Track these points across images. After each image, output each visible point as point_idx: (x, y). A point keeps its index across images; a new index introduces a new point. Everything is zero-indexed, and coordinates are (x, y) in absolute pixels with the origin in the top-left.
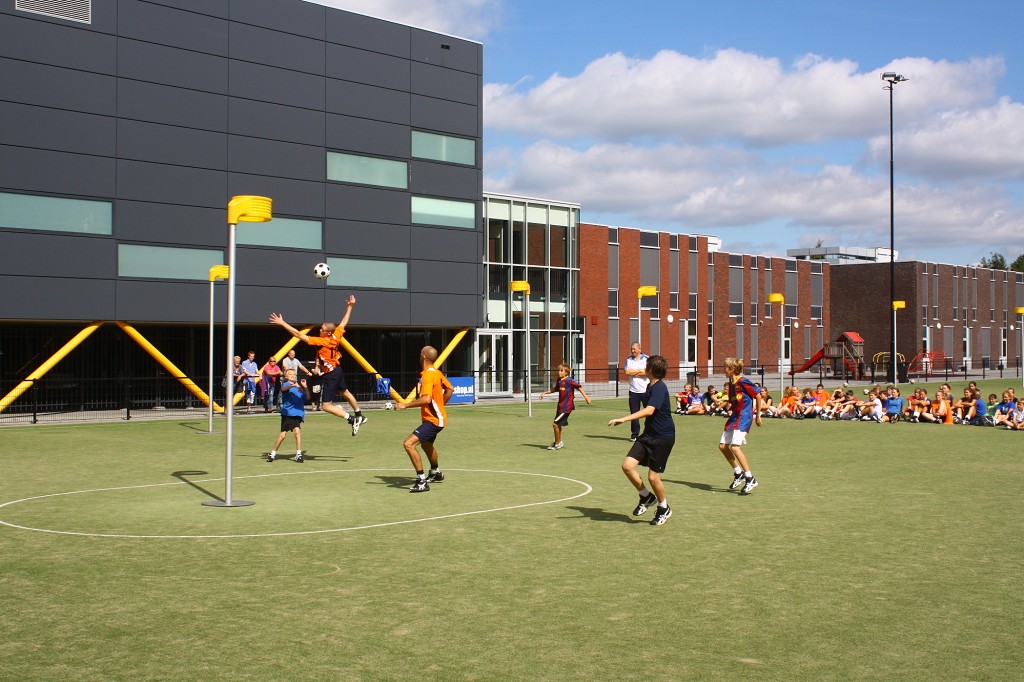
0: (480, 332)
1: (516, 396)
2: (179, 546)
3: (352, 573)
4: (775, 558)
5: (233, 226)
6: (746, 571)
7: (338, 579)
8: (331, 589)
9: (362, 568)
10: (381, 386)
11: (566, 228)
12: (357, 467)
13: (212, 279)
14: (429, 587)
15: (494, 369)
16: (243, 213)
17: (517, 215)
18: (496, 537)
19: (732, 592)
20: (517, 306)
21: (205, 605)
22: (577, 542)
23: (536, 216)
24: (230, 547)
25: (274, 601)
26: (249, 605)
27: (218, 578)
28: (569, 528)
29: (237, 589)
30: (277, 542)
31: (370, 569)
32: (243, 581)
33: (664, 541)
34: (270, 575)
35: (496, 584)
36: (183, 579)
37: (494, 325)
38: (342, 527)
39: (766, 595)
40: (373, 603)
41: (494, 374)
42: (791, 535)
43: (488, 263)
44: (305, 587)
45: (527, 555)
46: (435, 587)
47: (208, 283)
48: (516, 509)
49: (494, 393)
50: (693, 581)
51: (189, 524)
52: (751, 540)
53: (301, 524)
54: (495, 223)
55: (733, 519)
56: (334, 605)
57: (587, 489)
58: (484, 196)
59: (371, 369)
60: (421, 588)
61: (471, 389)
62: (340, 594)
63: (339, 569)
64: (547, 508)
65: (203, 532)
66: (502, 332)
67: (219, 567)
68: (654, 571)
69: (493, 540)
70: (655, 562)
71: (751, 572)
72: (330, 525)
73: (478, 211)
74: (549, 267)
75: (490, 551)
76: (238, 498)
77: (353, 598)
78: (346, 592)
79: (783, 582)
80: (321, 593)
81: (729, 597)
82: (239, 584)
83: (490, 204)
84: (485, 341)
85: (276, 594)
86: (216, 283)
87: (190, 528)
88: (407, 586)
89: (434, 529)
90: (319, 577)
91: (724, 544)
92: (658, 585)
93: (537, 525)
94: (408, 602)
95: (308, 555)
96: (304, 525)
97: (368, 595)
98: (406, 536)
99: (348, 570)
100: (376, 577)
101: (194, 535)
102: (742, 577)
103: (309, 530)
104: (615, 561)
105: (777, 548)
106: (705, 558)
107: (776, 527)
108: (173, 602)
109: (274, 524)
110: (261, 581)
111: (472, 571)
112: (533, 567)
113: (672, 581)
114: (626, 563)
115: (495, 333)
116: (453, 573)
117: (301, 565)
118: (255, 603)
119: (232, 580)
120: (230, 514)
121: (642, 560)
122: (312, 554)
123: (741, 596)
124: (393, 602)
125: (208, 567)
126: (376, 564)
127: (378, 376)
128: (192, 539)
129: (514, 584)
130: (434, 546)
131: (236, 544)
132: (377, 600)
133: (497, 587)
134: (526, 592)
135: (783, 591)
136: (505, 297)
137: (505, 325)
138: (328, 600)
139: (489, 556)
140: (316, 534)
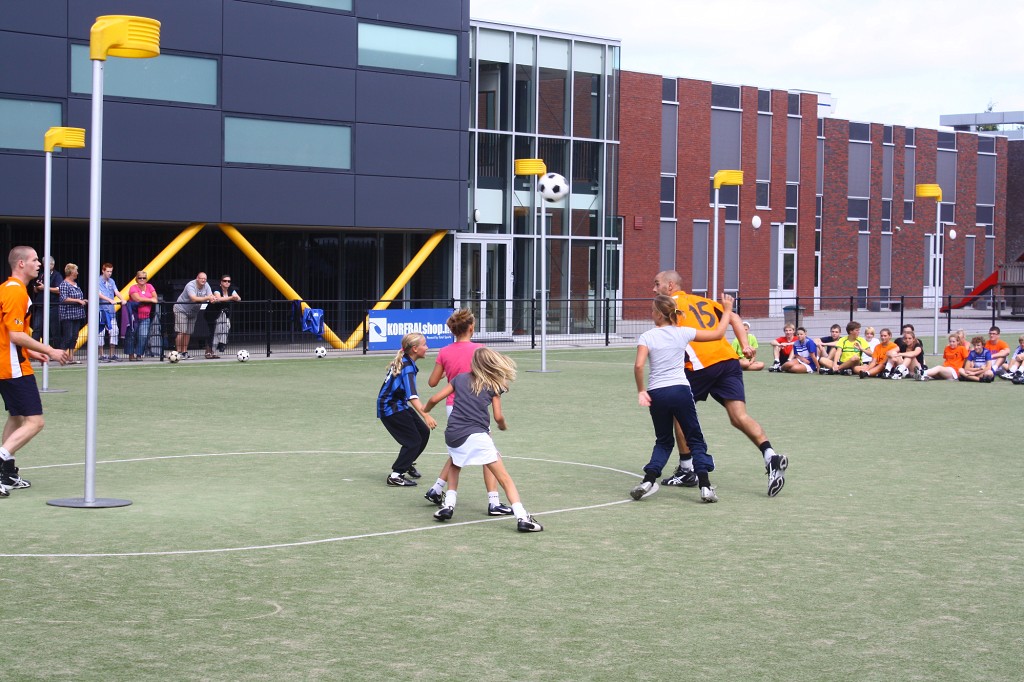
0: (461, 238)
1: (517, 339)
2: (20, 570)
3: (300, 614)
4: (964, 602)
5: (97, 64)
6: (923, 621)
7: (281, 626)
8: (272, 639)
9: (316, 607)
10: (308, 322)
11: (599, 76)
12: (285, 448)
13: (49, 147)
14: (425, 638)
15: (484, 296)
16: (114, 42)
17: (523, 55)
18: (520, 560)
19: (905, 653)
20: (520, 199)
21: (75, 665)
22: (648, 569)
23: (552, 58)
24: (101, 572)
25: (183, 657)
26: (145, 665)
27: (89, 622)
29: (122, 639)
30: (176, 565)
31: (328, 608)
32: (129, 625)
33: (784, 570)
34: (172, 616)
35: (531, 634)
36: (34, 623)
37: (485, 228)
38: (275, 542)
39: (961, 660)
40: (342, 663)
41: (483, 305)
42: (983, 564)
43: (477, 130)
44: (230, 636)
45: (572, 591)
46: (435, 638)
47: (42, 155)
49: (483, 334)
50: (841, 635)
51: (33, 535)
52: (922, 571)
53: (211, 537)
54: (487, 67)
55: (888, 538)
56: (281, 666)
58: (472, 24)
59: (293, 294)
60: (414, 640)
62: (287, 648)
63: (279, 608)
64: (593, 515)
65: (56, 549)
66: (497, 238)
67: (88, 605)
68: (776, 618)
69: (516, 565)
70: (774, 603)
71: (929, 622)
72: (256, 538)
73: (462, 48)
74: (572, 138)
75: (514, 582)
76: (107, 494)
77: (309, 655)
78: (294, 644)
79: (986, 638)
80: (257, 646)
81: (902, 663)
82: (125, 631)
83: (482, 38)
84: (471, 252)
85: (185, 648)
86: (55, 155)
87: (34, 541)
88: (390, 637)
89: (419, 546)
90: (249, 621)
91: (880, 577)
92: (785, 640)
93: (582, 542)
94: (396, 661)
95: (228, 586)
96: (214, 538)
97: (331, 650)
98: (377, 557)
99: (293, 610)
100: (340, 622)
101: (41, 552)
102: (917, 630)
103: (222, 546)
104: (712, 601)
105: (965, 585)
106: (853, 599)
107: (959, 552)
108: (23, 660)
109: (167, 536)
110: (159, 626)
111: (489, 614)
112: (585, 608)
113: (808, 634)
114: (731, 605)
115: (485, 240)
116: (460, 616)
117: (218, 602)
118: (154, 661)
119: (112, 625)
120: (94, 520)
121: (754, 600)
122: (234, 584)
123: (920, 659)
124: (373, 661)
125: (71, 603)
126: (336, 601)
127: (305, 306)
128: (40, 559)
129: (559, 635)
130: (424, 574)
131: (111, 567)
132: (347, 659)
133: (532, 639)
134: (580, 648)
135: (985, 654)
136: (502, 185)
137: (502, 229)
138: (268, 657)
139: (512, 591)
140: (235, 553)
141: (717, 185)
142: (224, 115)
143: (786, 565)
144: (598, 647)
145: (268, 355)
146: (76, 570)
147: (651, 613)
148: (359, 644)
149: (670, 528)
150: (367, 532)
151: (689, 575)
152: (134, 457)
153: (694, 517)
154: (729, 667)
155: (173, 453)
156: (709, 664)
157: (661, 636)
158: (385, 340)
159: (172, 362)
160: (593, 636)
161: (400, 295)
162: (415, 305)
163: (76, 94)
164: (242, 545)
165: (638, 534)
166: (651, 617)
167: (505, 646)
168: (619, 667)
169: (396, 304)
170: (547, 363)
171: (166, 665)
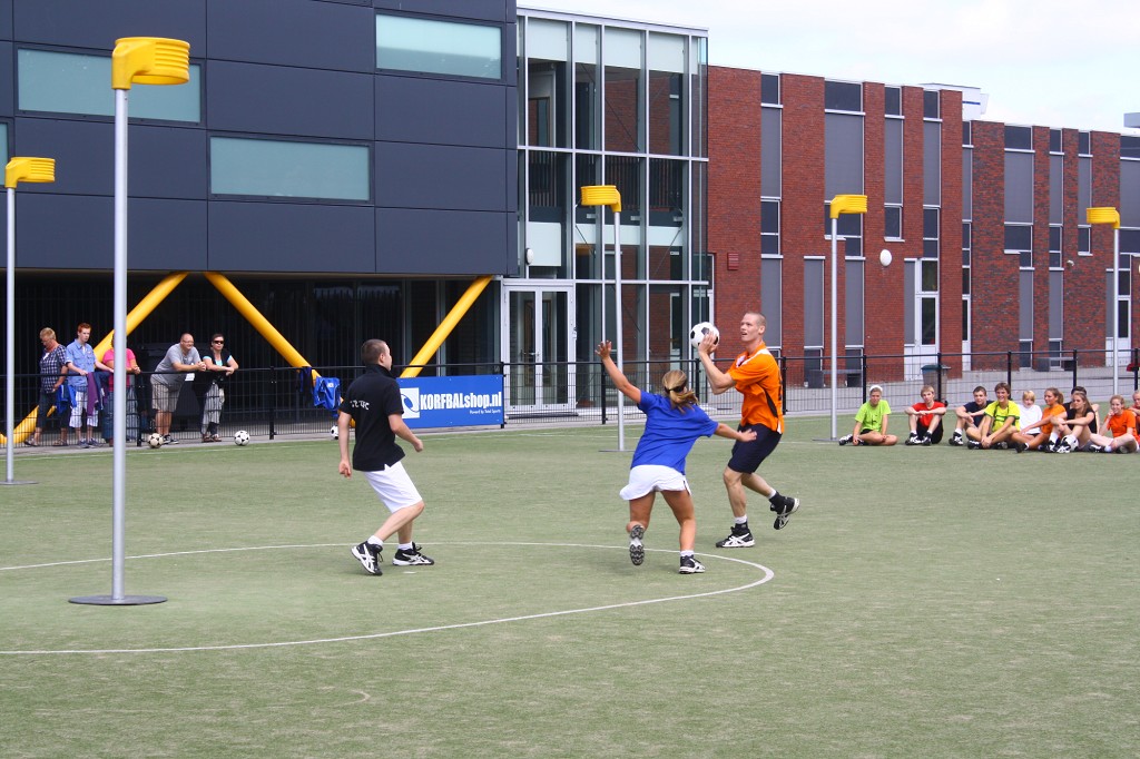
0: (510, 285)
1: (581, 412)
2: (68, 666)
3: (391, 700)
4: (1118, 680)
5: (121, 95)
6: (1070, 698)
7: (374, 712)
8: (369, 723)
9: (406, 694)
10: (321, 394)
11: (681, 75)
12: (325, 540)
13: (11, 183)
14: (532, 720)
15: (539, 359)
16: (139, 68)
17: (584, 51)
18: (623, 648)
19: (1048, 726)
20: (584, 233)
21: (166, 748)
22: (767, 655)
23: (621, 54)
24: (160, 666)
25: (278, 740)
26: (241, 747)
27: (166, 711)
28: (747, 635)
29: (210, 725)
30: (238, 656)
31: (421, 695)
32: (209, 713)
33: (919, 653)
35: (644, 715)
36: (106, 713)
37: (540, 272)
38: (343, 635)
39: (1108, 731)
40: (449, 743)
41: (539, 369)
43: (527, 148)
44: (323, 721)
45: (684, 675)
46: (542, 719)
48: (644, 606)
49: (539, 407)
50: (979, 711)
51: (68, 633)
52: (1073, 653)
53: (269, 632)
54: (540, 67)
55: (1038, 621)
56: (384, 745)
57: (763, 574)
58: (519, 13)
59: (300, 360)
60: (519, 721)
61: (497, 400)
62: (386, 730)
63: (367, 696)
64: (700, 604)
65: (100, 645)
66: (555, 285)
67: (158, 696)
68: (909, 697)
69: (620, 653)
70: (908, 684)
71: (1078, 699)
72: (322, 632)
73: (507, 44)
74: (648, 156)
75: (619, 668)
76: (136, 592)
77: (411, 736)
78: (391, 727)
80: (355, 729)
81: (1044, 734)
82: (207, 718)
84: (523, 303)
85: (277, 732)
87: (72, 638)
88: (493, 719)
89: (506, 636)
90: (338, 708)
91: (1026, 659)
92: (920, 716)
93: (690, 630)
94: (504, 740)
95: (304, 677)
96: (273, 632)
97: (434, 731)
98: (463, 648)
99: (383, 697)
100: (436, 707)
101: (85, 649)
102: (1062, 706)
103: (285, 640)
104: (840, 682)
105: (1120, 665)
106: (996, 678)
107: (1118, 633)
108: (109, 744)
109: (219, 630)
110: (242, 714)
111: (597, 698)
112: (701, 691)
113: (944, 711)
114: (861, 686)
115: (541, 288)
116: (565, 700)
117: (299, 691)
118: (249, 744)
119: (192, 713)
120: (130, 617)
121: (886, 681)
122: (310, 675)
123: (1063, 731)
124: (481, 740)
125: (138, 695)
126: (428, 689)
127: (315, 374)
128: (87, 655)
129: (675, 714)
130: (519, 662)
131: (168, 661)
132: (453, 738)
133: (647, 719)
134: (700, 726)
135: (1134, 725)
136: (559, 215)
137: (561, 272)
138: (369, 738)
139: (619, 677)
140: (302, 646)
141: (834, 214)
142: (210, 134)
143: (922, 649)
144: (718, 725)
145: (271, 437)
146: (131, 665)
147: (773, 695)
148: (463, 726)
149: (790, 614)
150: (445, 624)
151: (813, 660)
152: (151, 553)
153: (816, 604)
154: (859, 740)
155: (196, 549)
156: (836, 739)
157: (786, 715)
158: (417, 415)
159: (153, 447)
160: (712, 715)
161: (433, 359)
162: (452, 372)
163: (24, 112)
164: (307, 639)
165: (753, 622)
166: (773, 698)
167: (619, 725)
168: (742, 742)
169: (428, 370)
170: (625, 441)
171: (263, 747)
